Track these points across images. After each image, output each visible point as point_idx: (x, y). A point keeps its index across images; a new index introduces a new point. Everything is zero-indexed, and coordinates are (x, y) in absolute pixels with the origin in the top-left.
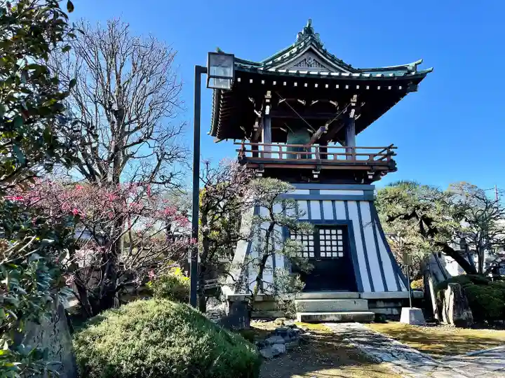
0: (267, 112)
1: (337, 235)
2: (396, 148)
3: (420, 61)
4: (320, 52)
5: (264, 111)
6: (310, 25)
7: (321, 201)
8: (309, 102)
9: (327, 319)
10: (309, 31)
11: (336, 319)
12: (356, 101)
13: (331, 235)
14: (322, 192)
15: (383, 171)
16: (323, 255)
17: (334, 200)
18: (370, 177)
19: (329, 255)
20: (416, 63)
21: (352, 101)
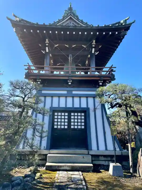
0: (47, 51)
1: (81, 116)
2: (115, 67)
3: (128, 18)
4: (75, 19)
5: (45, 50)
6: (71, 6)
7: (73, 97)
8: (70, 46)
9: (62, 168)
10: (70, 9)
11: (68, 168)
12: (95, 44)
13: (78, 116)
14: (74, 92)
15: (108, 80)
16: (72, 127)
17: (80, 96)
18: (101, 84)
19: (76, 127)
20: (126, 19)
21: (92, 44)
